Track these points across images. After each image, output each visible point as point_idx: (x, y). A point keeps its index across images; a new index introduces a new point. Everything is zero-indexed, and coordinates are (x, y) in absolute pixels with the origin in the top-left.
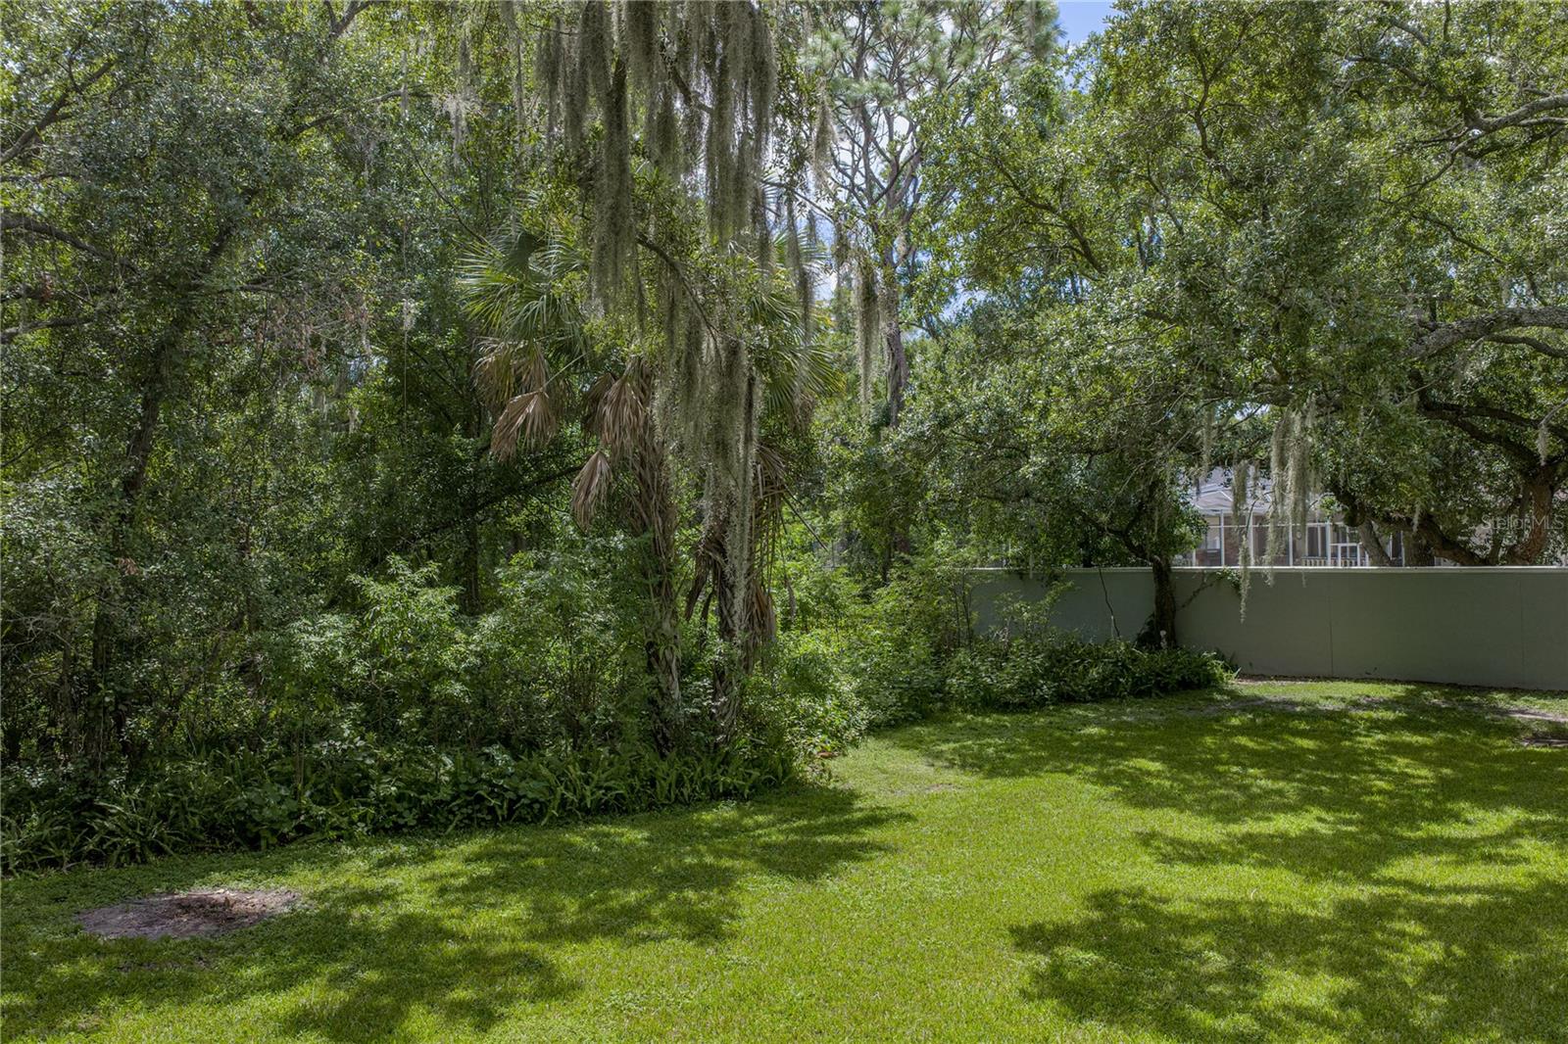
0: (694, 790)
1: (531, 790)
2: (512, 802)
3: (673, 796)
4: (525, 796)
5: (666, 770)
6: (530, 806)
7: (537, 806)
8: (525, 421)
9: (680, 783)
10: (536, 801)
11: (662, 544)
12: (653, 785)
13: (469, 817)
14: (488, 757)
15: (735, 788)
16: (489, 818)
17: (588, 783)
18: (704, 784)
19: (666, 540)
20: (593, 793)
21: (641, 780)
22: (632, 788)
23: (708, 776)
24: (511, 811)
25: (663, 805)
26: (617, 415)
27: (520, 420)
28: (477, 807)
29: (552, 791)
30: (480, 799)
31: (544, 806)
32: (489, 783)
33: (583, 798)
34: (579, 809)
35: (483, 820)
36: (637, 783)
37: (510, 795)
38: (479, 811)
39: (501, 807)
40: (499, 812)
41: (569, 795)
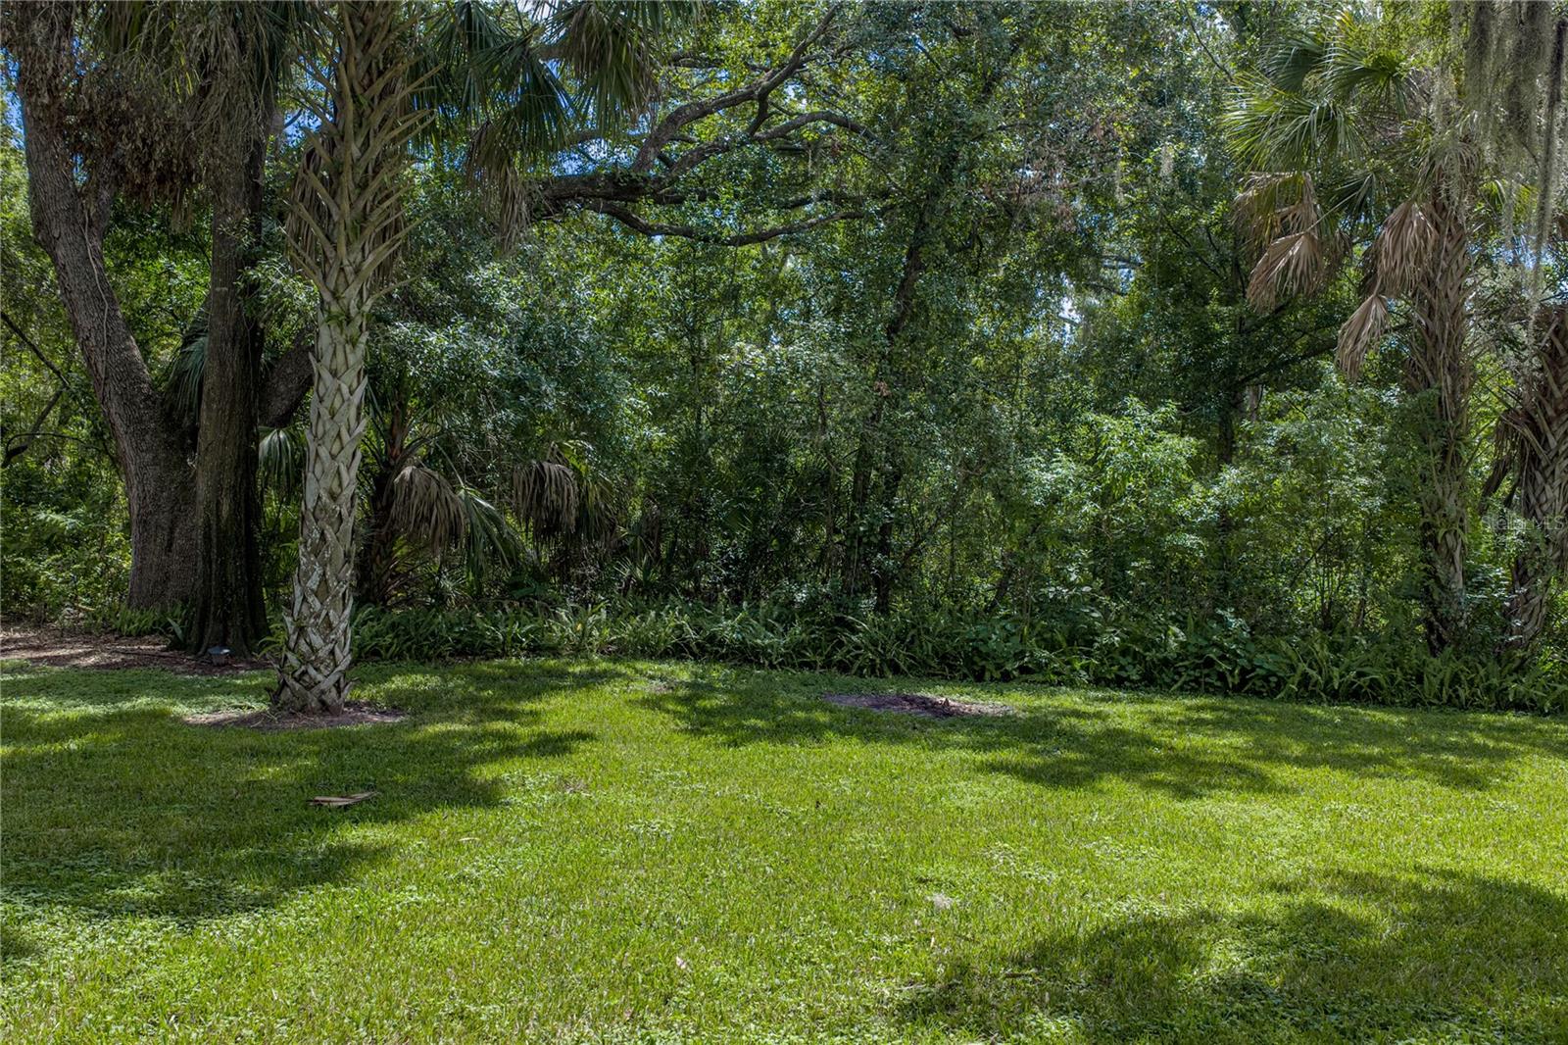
0: (1474, 694)
1: (1266, 662)
2: (1244, 672)
3: (1445, 697)
4: (1261, 667)
5: (1439, 668)
6: (1265, 678)
7: (1273, 679)
8: (1288, 264)
9: (1455, 679)
10: (1274, 675)
11: (1451, 409)
12: (1420, 680)
13: (1196, 680)
14: (1221, 620)
15: (1532, 700)
16: (1219, 684)
17: (1337, 666)
18: (1488, 690)
19: (1456, 403)
20: (1342, 676)
21: (1405, 674)
22: (1393, 679)
23: (1495, 681)
24: (1244, 682)
25: (1431, 704)
26: (1398, 239)
27: (1282, 264)
28: (1206, 671)
29: (1293, 668)
30: (1210, 663)
31: (1281, 683)
32: (1220, 647)
33: (1330, 680)
34: (1324, 691)
35: (1211, 685)
36: (1398, 673)
37: (1244, 662)
38: (1208, 675)
39: (1231, 672)
40: (1230, 680)
41: (1313, 673)
